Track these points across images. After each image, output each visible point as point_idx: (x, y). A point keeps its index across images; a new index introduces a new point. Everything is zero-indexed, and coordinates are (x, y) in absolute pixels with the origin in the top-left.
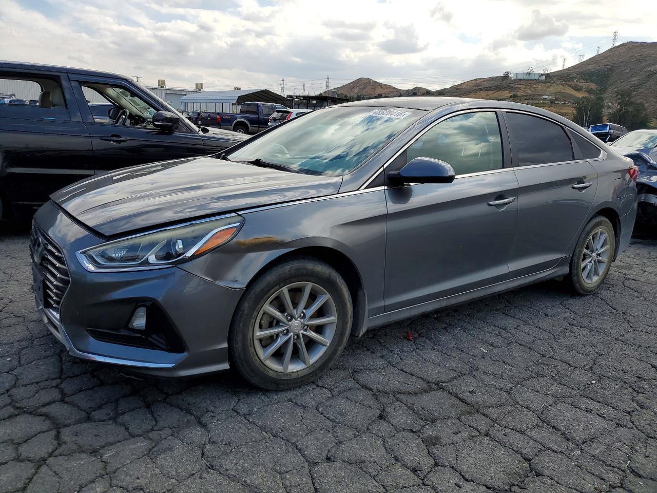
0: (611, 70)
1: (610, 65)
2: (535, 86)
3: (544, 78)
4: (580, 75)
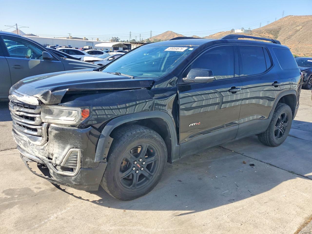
0: (280, 29)
1: (279, 26)
4: (266, 31)
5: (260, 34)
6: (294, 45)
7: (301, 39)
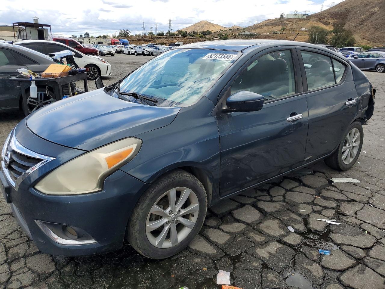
0: (349, 11)
1: (348, 8)
2: (298, 22)
3: (305, 17)
4: (329, 15)
5: (321, 20)
6: (368, 33)
7: (377, 25)
